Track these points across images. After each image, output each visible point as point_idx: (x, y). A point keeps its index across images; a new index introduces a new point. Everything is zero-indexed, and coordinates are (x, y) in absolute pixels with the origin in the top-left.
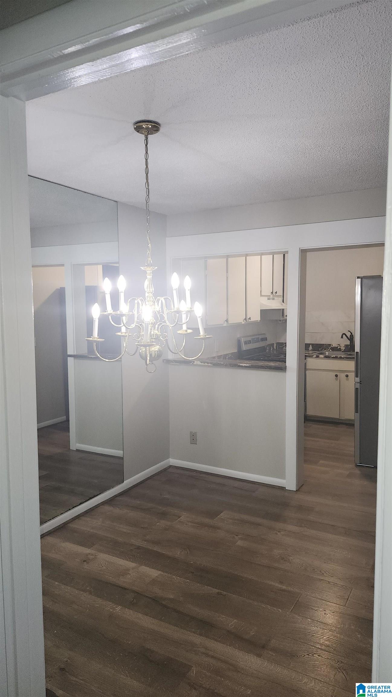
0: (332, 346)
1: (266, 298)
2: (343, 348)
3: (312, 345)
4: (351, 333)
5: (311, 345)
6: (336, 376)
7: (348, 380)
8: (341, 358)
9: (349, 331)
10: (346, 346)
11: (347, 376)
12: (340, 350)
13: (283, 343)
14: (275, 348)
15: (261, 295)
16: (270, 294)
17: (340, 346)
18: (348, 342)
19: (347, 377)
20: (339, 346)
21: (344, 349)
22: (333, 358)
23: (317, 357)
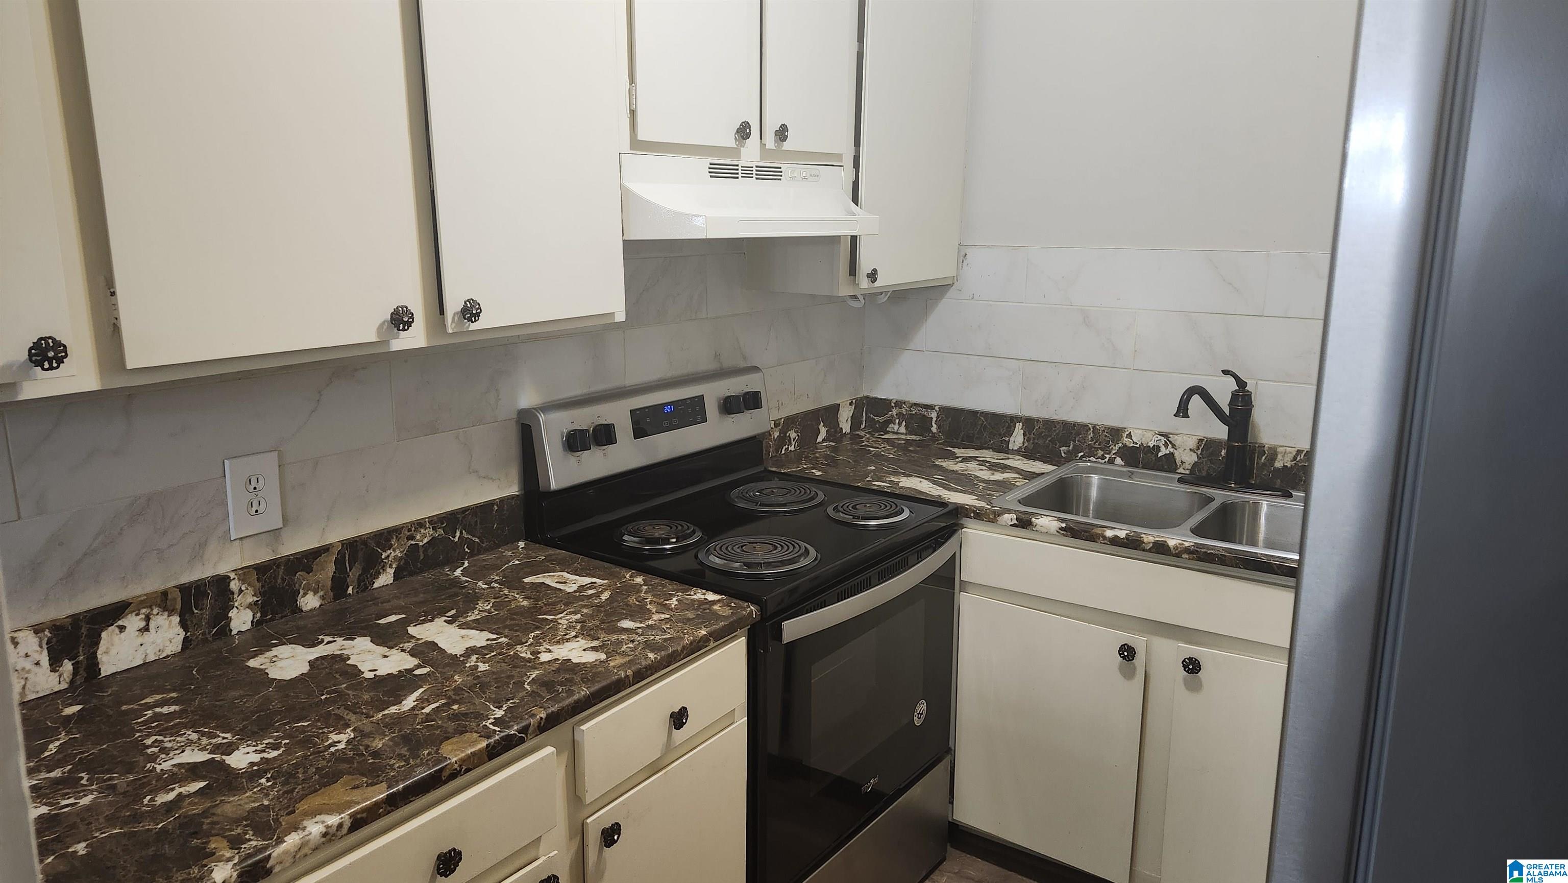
0: (1126, 440)
1: (702, 164)
2: (1187, 458)
3: (1029, 423)
4: (1241, 383)
5: (1019, 426)
6: (1127, 653)
7: (1195, 687)
8: (1160, 549)
9: (1226, 372)
10: (1207, 446)
11: (1192, 666)
12: (1168, 464)
13: (890, 401)
14: (846, 427)
15: (638, 145)
16: (729, 141)
17: (1174, 446)
18: (1220, 432)
19: (1191, 671)
20: (1166, 445)
21: (1195, 465)
22: (1115, 542)
23: (1024, 523)
